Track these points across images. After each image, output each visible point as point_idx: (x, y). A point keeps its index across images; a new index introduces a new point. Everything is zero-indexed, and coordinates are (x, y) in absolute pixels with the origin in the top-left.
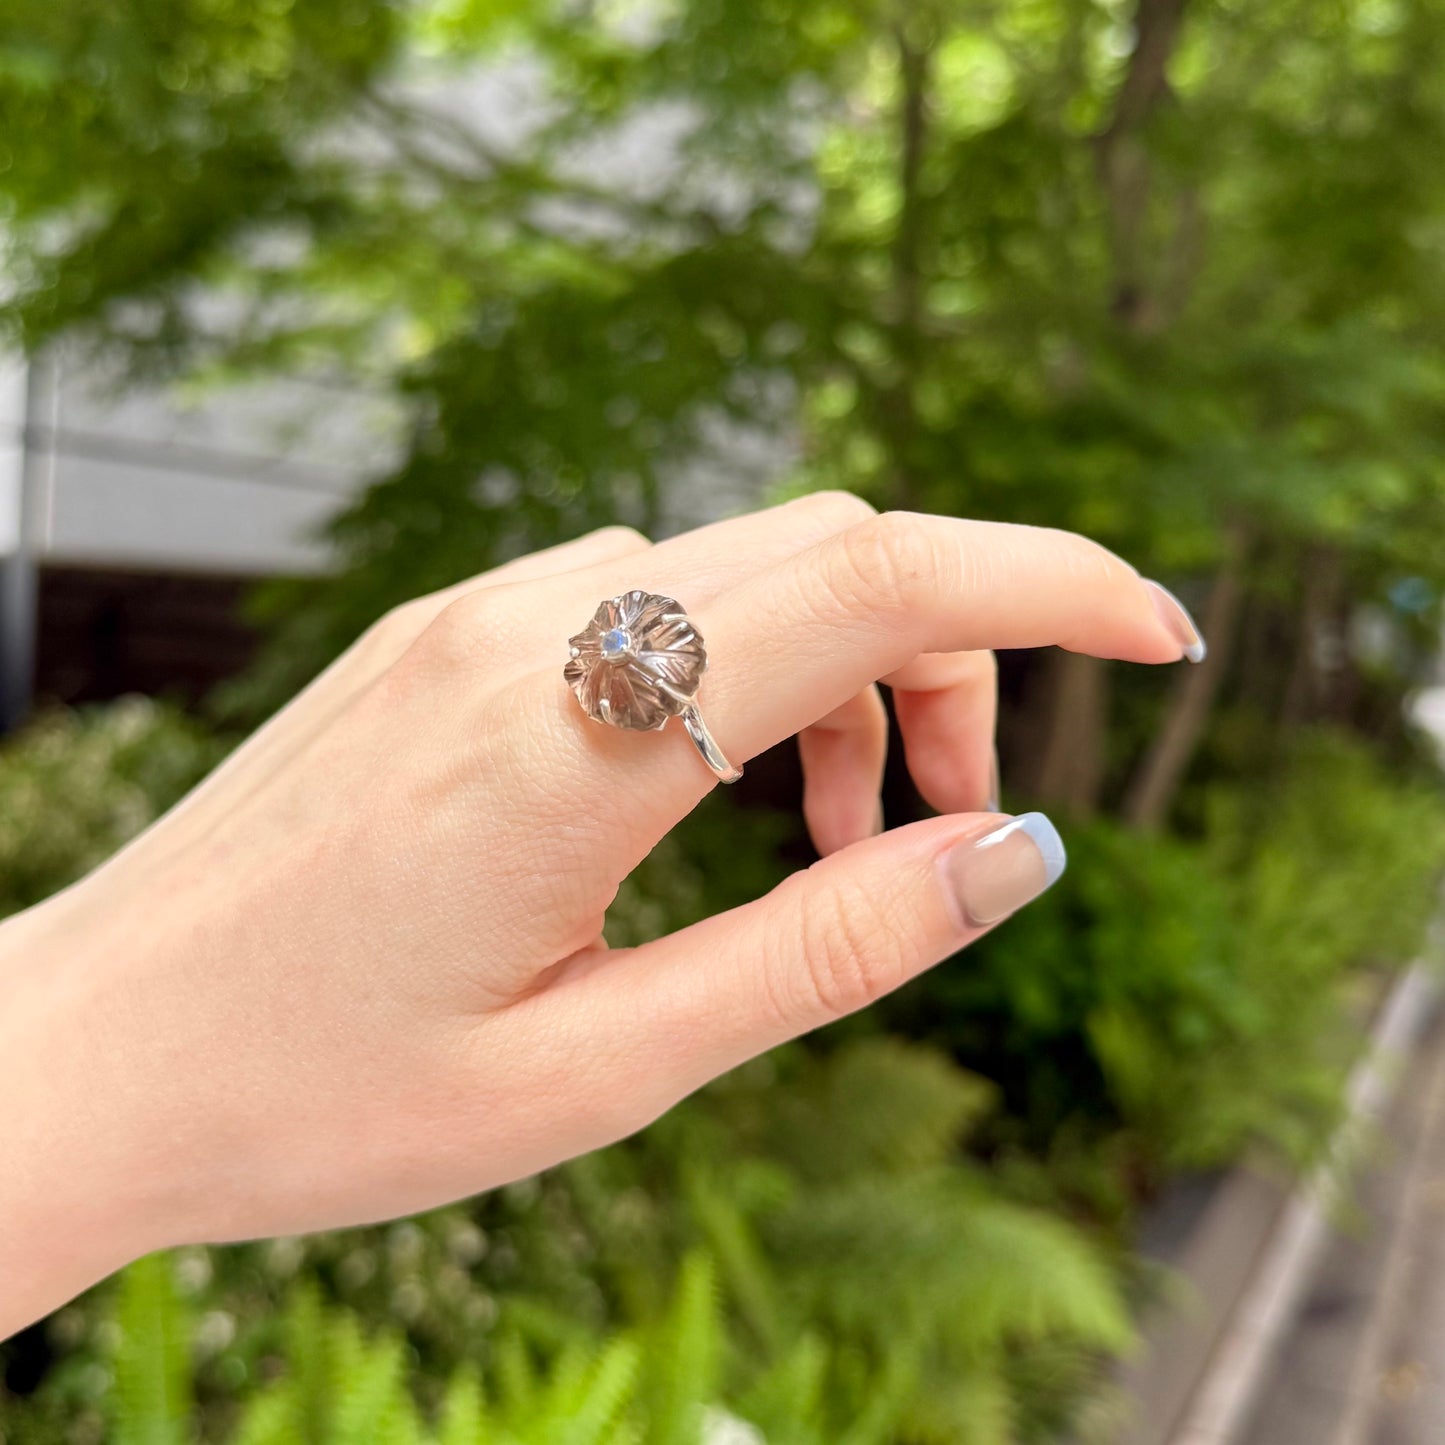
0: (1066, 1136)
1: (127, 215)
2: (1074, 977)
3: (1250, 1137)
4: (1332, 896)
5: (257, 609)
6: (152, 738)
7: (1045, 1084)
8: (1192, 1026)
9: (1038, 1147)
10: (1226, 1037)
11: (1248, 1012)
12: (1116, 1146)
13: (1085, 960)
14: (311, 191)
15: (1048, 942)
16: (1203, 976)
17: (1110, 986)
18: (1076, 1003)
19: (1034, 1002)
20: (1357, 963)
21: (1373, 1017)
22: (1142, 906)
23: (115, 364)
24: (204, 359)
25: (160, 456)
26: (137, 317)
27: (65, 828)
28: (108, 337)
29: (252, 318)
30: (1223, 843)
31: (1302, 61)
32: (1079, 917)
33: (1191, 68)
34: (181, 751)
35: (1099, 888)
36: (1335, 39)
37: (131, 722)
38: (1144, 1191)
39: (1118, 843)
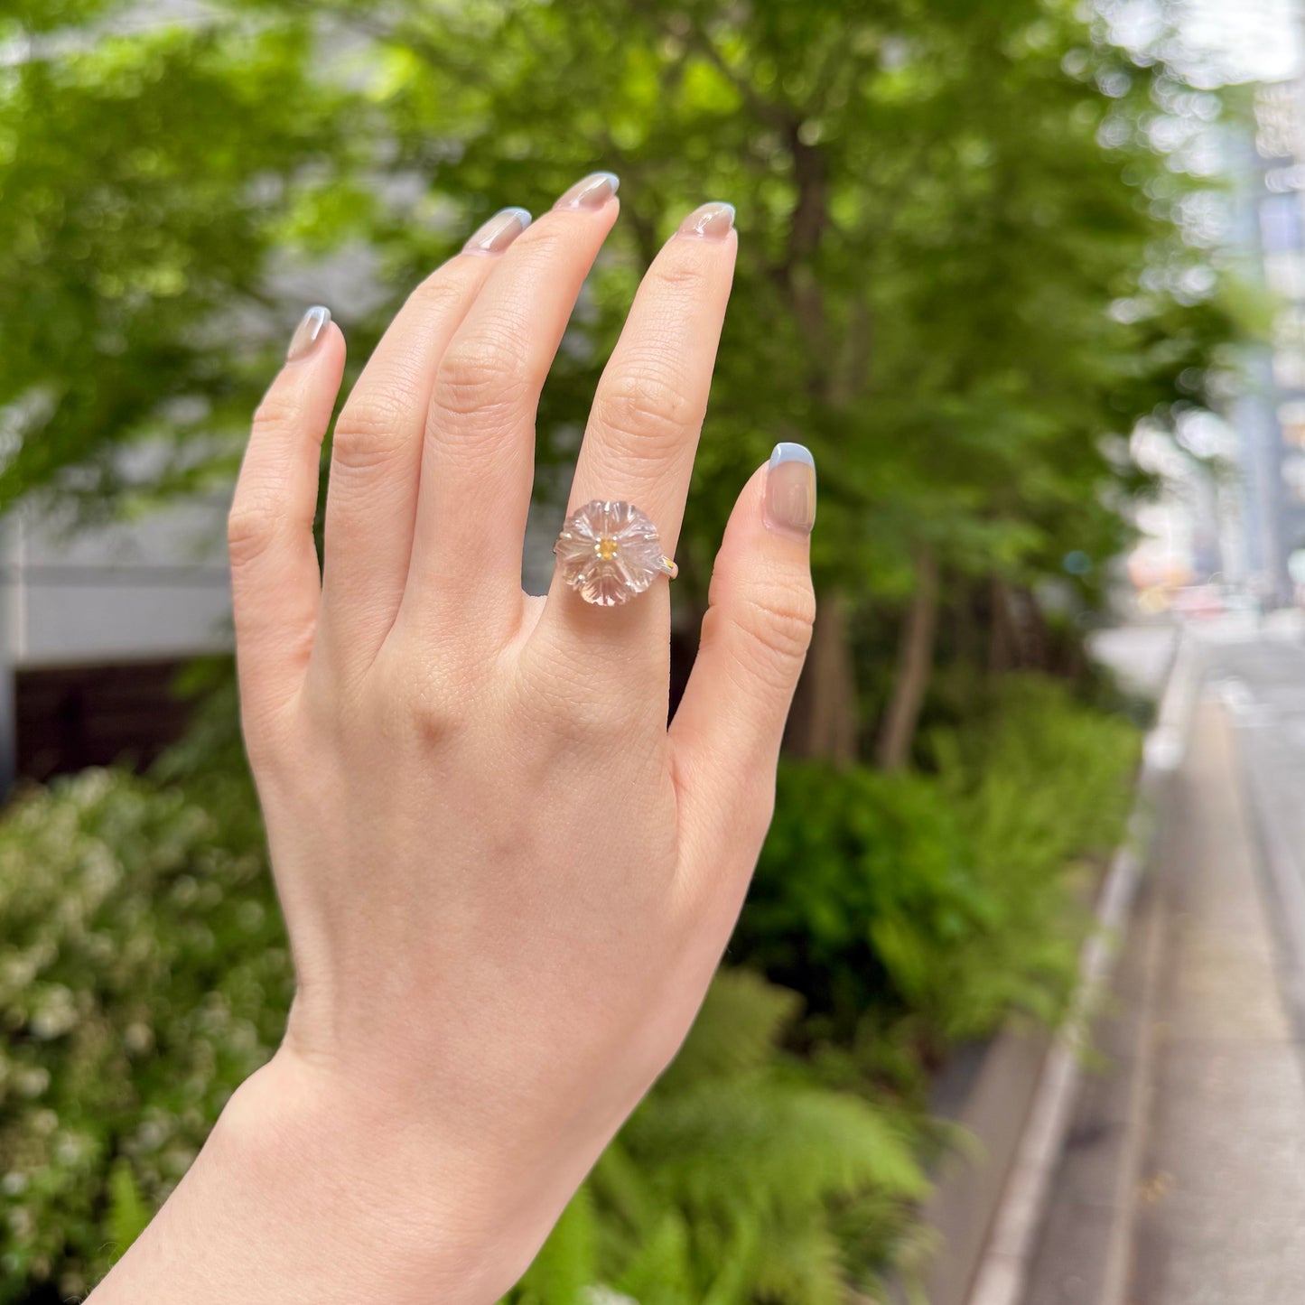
0: (867, 1026)
1: (68, 402)
2: (854, 896)
3: (1007, 1005)
4: (1040, 809)
5: (186, 685)
6: (107, 799)
7: (845, 986)
8: (951, 924)
9: (845, 1038)
10: (977, 927)
11: (990, 907)
12: (906, 1027)
13: (860, 880)
14: (207, 368)
15: (830, 870)
16: (952, 881)
17: (884, 900)
18: (858, 915)
19: (826, 920)
20: (1073, 856)
21: (1097, 894)
22: (898, 831)
23: (68, 512)
24: (133, 503)
25: (105, 575)
26: (80, 477)
27: (45, 880)
28: (59, 495)
29: (169, 468)
30: (954, 777)
31: (927, 190)
32: (851, 848)
33: (847, 210)
34: (131, 806)
35: (864, 822)
36: (951, 173)
37: (91, 788)
38: (932, 1062)
39: (874, 784)
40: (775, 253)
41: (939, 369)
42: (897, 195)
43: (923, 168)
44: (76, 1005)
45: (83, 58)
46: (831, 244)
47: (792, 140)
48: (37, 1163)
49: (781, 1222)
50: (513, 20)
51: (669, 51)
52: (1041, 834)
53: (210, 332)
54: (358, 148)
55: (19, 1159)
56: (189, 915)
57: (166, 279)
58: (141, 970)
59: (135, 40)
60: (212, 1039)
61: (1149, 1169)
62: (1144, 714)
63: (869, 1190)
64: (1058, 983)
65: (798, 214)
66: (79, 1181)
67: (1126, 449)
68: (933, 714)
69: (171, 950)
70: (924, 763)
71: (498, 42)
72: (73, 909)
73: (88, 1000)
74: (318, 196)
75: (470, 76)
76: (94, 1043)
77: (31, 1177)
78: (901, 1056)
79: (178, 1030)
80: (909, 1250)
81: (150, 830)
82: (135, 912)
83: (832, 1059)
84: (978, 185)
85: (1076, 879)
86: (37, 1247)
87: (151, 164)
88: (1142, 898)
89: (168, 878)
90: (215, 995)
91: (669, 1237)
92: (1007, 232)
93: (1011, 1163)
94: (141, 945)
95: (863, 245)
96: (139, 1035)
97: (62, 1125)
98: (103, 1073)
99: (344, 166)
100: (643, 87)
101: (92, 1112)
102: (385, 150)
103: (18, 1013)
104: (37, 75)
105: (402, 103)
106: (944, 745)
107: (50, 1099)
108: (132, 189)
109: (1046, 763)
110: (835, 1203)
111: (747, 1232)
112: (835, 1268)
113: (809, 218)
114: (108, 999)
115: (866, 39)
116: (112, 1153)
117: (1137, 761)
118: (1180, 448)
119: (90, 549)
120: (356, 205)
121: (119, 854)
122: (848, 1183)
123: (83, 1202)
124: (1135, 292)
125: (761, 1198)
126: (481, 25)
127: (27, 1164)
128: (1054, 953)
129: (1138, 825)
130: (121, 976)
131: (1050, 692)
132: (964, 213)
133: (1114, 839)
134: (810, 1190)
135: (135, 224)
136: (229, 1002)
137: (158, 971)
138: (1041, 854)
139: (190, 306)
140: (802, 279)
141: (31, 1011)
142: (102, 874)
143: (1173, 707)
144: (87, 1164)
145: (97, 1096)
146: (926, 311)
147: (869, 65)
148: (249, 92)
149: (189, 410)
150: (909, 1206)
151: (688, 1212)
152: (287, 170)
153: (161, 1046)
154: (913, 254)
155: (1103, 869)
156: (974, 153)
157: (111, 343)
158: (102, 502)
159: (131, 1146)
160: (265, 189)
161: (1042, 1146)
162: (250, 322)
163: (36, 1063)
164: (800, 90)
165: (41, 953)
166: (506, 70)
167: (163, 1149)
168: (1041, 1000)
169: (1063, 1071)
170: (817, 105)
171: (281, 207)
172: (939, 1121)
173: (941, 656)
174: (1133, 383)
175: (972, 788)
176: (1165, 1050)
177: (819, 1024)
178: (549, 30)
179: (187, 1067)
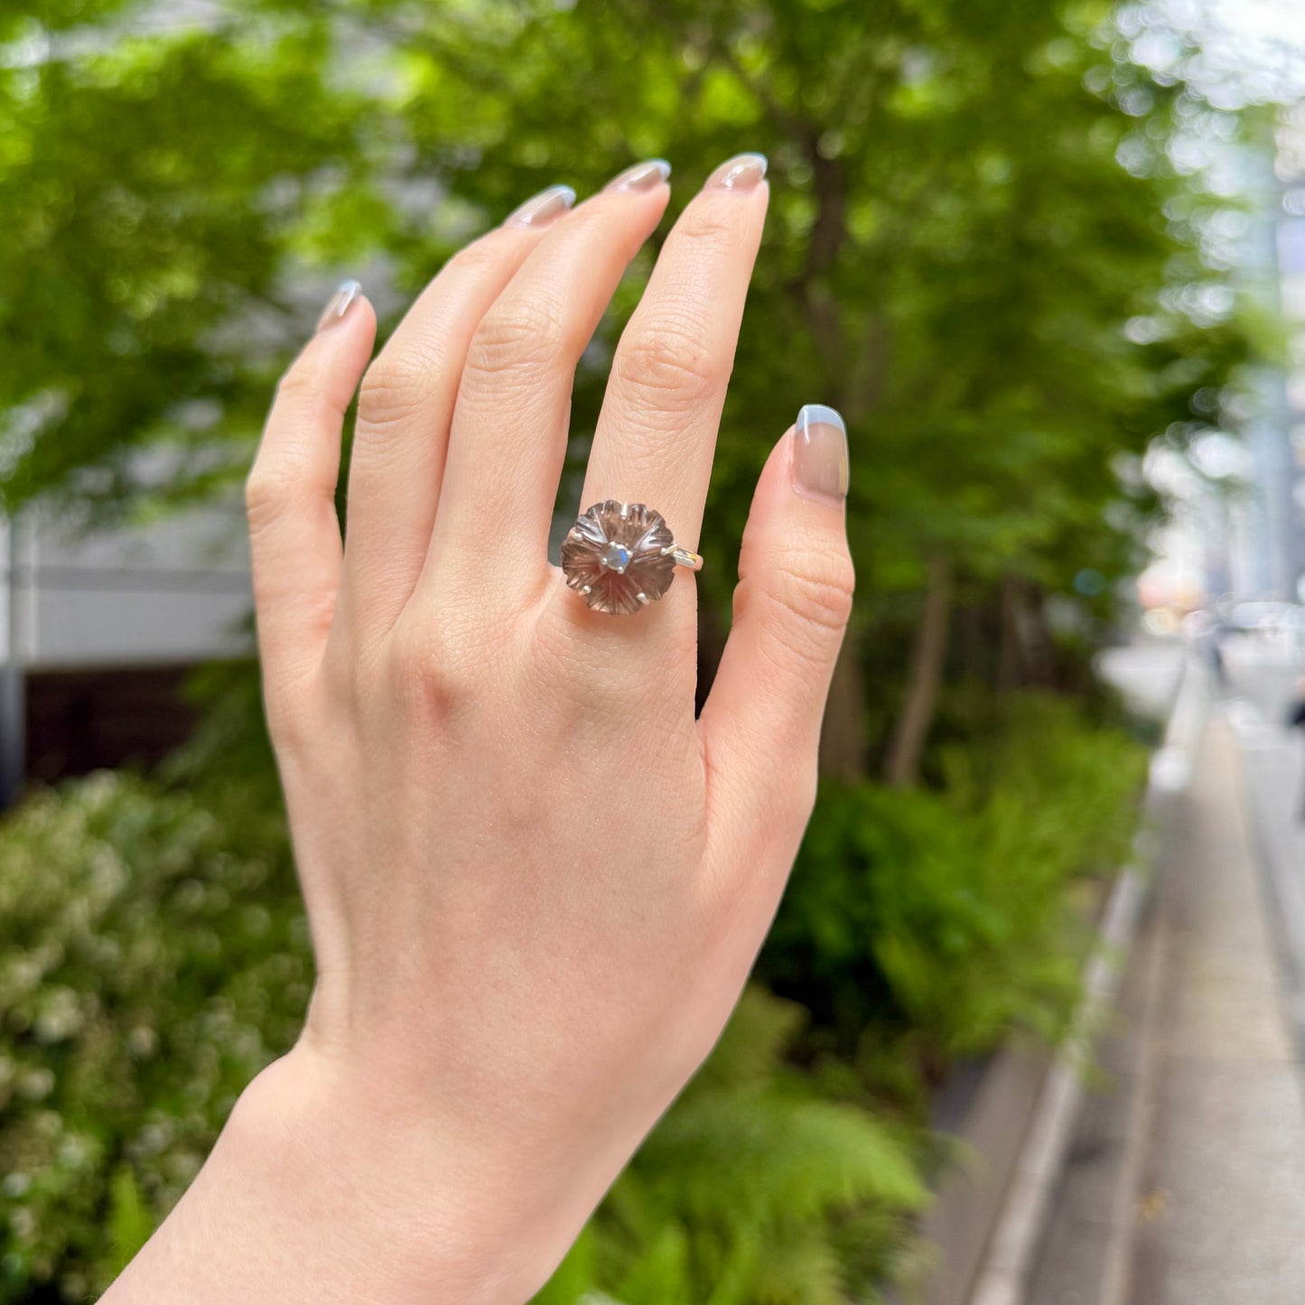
0: (868, 1039)
1: (82, 404)
2: (859, 911)
3: (1009, 1022)
4: (1049, 826)
5: (196, 690)
6: (116, 804)
7: (847, 1001)
8: (956, 940)
9: (847, 1052)
10: (981, 945)
11: (995, 924)
12: (908, 1042)
13: (865, 894)
14: (221, 373)
15: (835, 885)
16: (957, 898)
17: (889, 914)
18: (863, 931)
19: (831, 934)
20: (1078, 873)
21: (1100, 914)
22: (906, 848)
23: (78, 516)
24: (146, 506)
25: (117, 578)
26: (92, 479)
27: (52, 881)
28: (70, 497)
29: (181, 471)
30: (961, 791)
31: (946, 207)
32: (858, 862)
33: (865, 223)
34: (138, 811)
35: (871, 837)
36: (970, 188)
37: (99, 792)
38: (934, 1077)
39: (881, 800)
40: (791, 266)
41: (954, 385)
42: (915, 209)
43: (943, 184)
44: (82, 1006)
45: (101, 59)
46: (848, 260)
47: (812, 151)
48: (41, 1164)
49: (780, 1235)
50: (533, 28)
51: (689, 60)
52: (1046, 852)
53: (222, 338)
54: (374, 152)
55: (23, 1159)
56: (198, 919)
57: (181, 282)
58: (147, 975)
59: (154, 41)
60: (217, 1044)
61: (1149, 1186)
62: (1150, 733)
63: (870, 1203)
64: (1062, 1001)
65: (818, 228)
66: (83, 1182)
67: (1139, 468)
68: (942, 732)
69: (178, 953)
70: (932, 780)
71: (517, 50)
72: (79, 912)
73: (94, 1002)
74: (335, 201)
75: (489, 84)
76: (99, 1046)
77: (35, 1179)
78: (903, 1070)
79: (183, 1032)
80: (910, 1264)
81: (157, 834)
82: (141, 916)
83: (835, 1073)
84: (996, 203)
85: (1080, 898)
86: (41, 1246)
87: (167, 166)
88: (1147, 917)
89: (174, 882)
90: (220, 999)
91: (669, 1249)
92: (1027, 250)
93: (1010, 1178)
94: (148, 949)
95: (882, 260)
96: (144, 1038)
97: (66, 1127)
98: (108, 1077)
99: (361, 172)
100: (662, 96)
101: (95, 1115)
102: (403, 155)
103: (24, 1012)
104: (54, 75)
105: (421, 109)
106: (955, 763)
107: (54, 1101)
108: (146, 189)
109: (1053, 780)
110: (835, 1217)
111: (748, 1244)
112: (834, 1281)
113: (828, 231)
114: (114, 1004)
115: (888, 52)
116: (116, 1155)
117: (1143, 781)
118: (1193, 468)
119: (101, 552)
120: (373, 213)
121: (127, 858)
122: (847, 1192)
123: (87, 1203)
124: (1150, 311)
125: (761, 1209)
126: (501, 32)
127: (31, 1165)
128: (1059, 971)
129: (1143, 844)
130: (127, 979)
131: (1057, 710)
132: (983, 230)
133: (1119, 857)
134: (809, 1201)
135: (150, 226)
136: (234, 1008)
137: (164, 975)
138: (1046, 871)
139: (207, 309)
140: (819, 294)
141: (36, 1012)
142: (109, 876)
143: (1182, 727)
144: (91, 1166)
145: (101, 1098)
146: (943, 327)
147: (890, 79)
148: (268, 96)
149: (201, 415)
150: (908, 1219)
151: (688, 1222)
152: (303, 173)
153: (166, 1050)
154: (931, 269)
155: (1106, 888)
156: (994, 169)
157: (123, 343)
158: (113, 504)
159: (137, 1149)
160: (281, 194)
161: (1043, 1161)
162: (266, 327)
163: (42, 1064)
164: (822, 101)
165: (46, 954)
166: (525, 78)
167: (168, 1151)
168: (1043, 1017)
169: (1065, 1089)
170: (837, 118)
171: (297, 211)
172: (939, 1135)
173: (951, 673)
174: (1149, 404)
175: (979, 805)
176: (1167, 1069)
177: (824, 1037)
178: (569, 38)
179: (189, 1071)
